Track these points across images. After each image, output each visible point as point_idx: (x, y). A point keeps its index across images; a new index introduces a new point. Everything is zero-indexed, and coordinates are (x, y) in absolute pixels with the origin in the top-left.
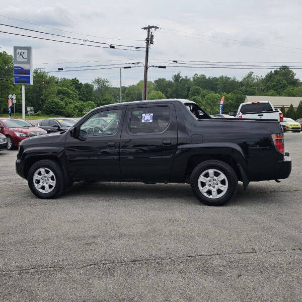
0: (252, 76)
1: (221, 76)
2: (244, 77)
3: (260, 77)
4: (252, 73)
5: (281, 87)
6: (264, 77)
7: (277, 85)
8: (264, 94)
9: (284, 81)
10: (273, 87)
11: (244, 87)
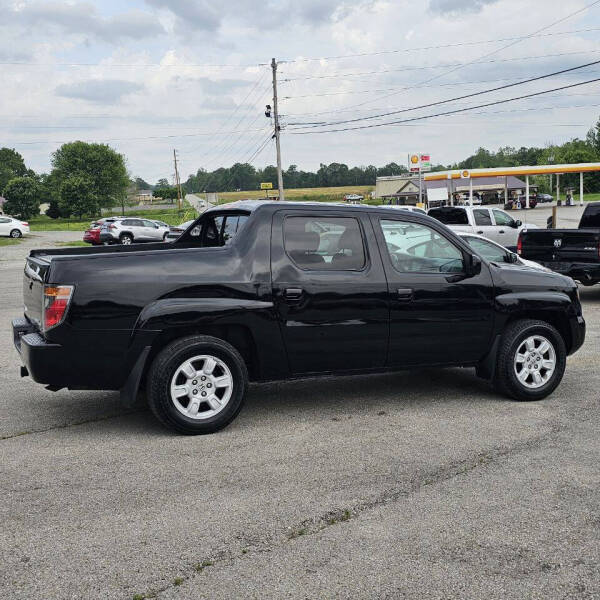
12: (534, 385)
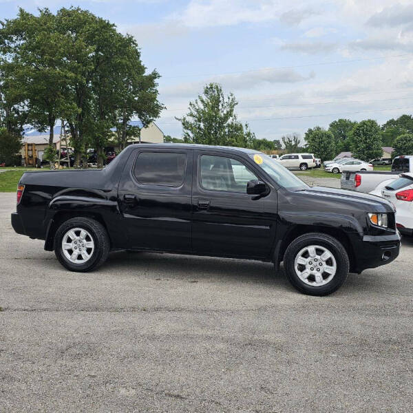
12: (314, 284)
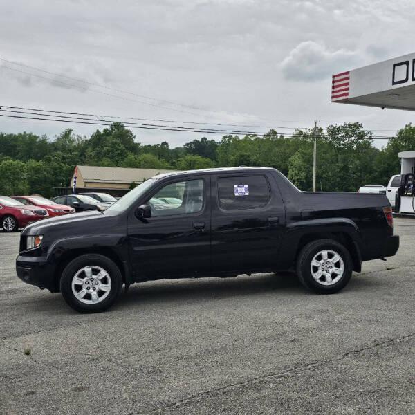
0: (71, 135)
1: (22, 133)
2: (59, 135)
3: (82, 137)
4: (71, 130)
5: (119, 155)
6: (89, 138)
7: (112, 151)
8: (95, 163)
9: (122, 146)
10: (107, 154)
11: (59, 152)
